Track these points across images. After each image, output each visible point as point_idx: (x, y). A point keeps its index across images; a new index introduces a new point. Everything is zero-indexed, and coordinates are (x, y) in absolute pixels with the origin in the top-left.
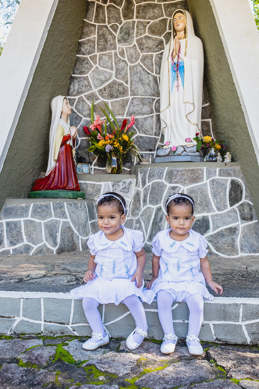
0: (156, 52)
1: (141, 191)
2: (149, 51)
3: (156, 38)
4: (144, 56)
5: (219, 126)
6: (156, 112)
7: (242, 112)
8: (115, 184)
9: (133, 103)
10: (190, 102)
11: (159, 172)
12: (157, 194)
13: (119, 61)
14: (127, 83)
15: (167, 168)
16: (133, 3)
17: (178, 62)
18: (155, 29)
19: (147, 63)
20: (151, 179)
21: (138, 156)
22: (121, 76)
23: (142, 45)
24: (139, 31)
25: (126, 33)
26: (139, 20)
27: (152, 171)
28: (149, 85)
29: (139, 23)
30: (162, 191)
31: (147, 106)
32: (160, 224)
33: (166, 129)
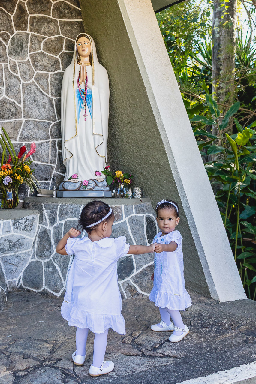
0: (51, 72)
1: (50, 230)
2: (44, 69)
3: (52, 56)
4: (39, 74)
6: (52, 138)
8: (17, 222)
9: (26, 126)
11: (73, 209)
13: (10, 76)
14: (19, 102)
15: (82, 205)
16: (26, 12)
18: (51, 46)
19: (41, 82)
20: (64, 217)
22: (13, 95)
23: (37, 62)
24: (33, 45)
25: (18, 46)
26: (33, 33)
28: (44, 107)
29: (34, 37)
31: (43, 131)
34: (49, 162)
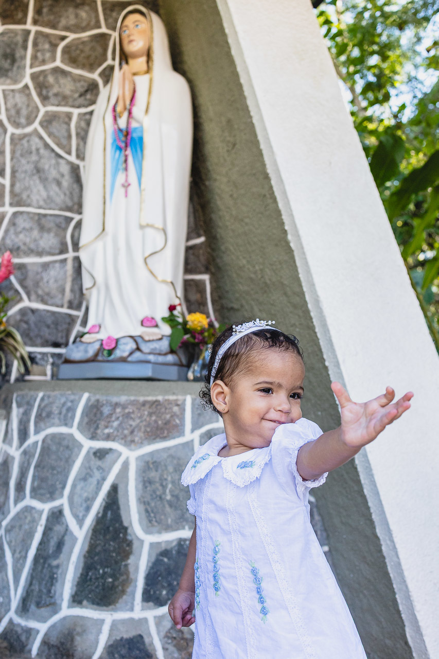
0: (79, 108)
1: (13, 458)
2: (63, 103)
3: (81, 75)
4: (50, 113)
5: (227, 292)
6: (73, 251)
7: (290, 251)
9: (14, 224)
10: (157, 226)
11: (64, 406)
12: (53, 468)
14: (1, 174)
15: (86, 396)
17: (127, 127)
18: (79, 54)
19: (55, 131)
20: (42, 425)
21: (22, 358)
23: (47, 88)
24: (39, 54)
25: (5, 56)
26: (41, 29)
27: (46, 402)
28: (59, 184)
29: (41, 37)
30: (69, 462)
31: (52, 234)
32: (55, 563)
33: (94, 292)
34: (66, 305)
